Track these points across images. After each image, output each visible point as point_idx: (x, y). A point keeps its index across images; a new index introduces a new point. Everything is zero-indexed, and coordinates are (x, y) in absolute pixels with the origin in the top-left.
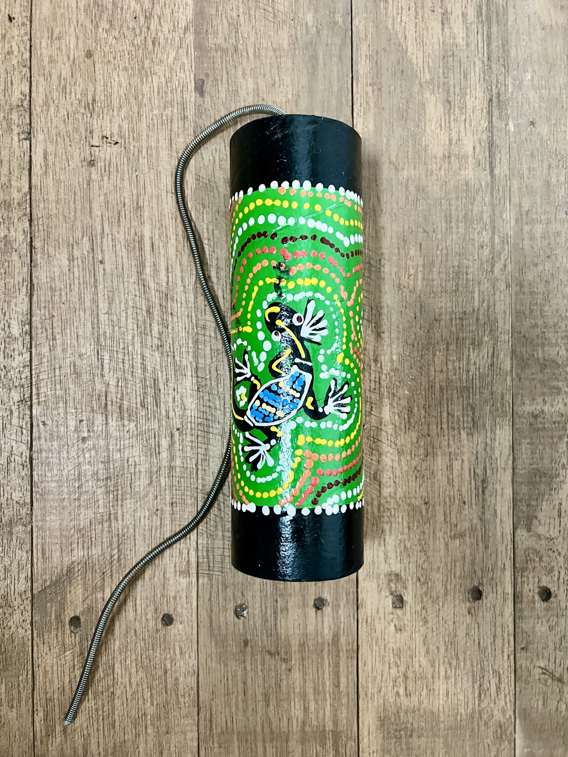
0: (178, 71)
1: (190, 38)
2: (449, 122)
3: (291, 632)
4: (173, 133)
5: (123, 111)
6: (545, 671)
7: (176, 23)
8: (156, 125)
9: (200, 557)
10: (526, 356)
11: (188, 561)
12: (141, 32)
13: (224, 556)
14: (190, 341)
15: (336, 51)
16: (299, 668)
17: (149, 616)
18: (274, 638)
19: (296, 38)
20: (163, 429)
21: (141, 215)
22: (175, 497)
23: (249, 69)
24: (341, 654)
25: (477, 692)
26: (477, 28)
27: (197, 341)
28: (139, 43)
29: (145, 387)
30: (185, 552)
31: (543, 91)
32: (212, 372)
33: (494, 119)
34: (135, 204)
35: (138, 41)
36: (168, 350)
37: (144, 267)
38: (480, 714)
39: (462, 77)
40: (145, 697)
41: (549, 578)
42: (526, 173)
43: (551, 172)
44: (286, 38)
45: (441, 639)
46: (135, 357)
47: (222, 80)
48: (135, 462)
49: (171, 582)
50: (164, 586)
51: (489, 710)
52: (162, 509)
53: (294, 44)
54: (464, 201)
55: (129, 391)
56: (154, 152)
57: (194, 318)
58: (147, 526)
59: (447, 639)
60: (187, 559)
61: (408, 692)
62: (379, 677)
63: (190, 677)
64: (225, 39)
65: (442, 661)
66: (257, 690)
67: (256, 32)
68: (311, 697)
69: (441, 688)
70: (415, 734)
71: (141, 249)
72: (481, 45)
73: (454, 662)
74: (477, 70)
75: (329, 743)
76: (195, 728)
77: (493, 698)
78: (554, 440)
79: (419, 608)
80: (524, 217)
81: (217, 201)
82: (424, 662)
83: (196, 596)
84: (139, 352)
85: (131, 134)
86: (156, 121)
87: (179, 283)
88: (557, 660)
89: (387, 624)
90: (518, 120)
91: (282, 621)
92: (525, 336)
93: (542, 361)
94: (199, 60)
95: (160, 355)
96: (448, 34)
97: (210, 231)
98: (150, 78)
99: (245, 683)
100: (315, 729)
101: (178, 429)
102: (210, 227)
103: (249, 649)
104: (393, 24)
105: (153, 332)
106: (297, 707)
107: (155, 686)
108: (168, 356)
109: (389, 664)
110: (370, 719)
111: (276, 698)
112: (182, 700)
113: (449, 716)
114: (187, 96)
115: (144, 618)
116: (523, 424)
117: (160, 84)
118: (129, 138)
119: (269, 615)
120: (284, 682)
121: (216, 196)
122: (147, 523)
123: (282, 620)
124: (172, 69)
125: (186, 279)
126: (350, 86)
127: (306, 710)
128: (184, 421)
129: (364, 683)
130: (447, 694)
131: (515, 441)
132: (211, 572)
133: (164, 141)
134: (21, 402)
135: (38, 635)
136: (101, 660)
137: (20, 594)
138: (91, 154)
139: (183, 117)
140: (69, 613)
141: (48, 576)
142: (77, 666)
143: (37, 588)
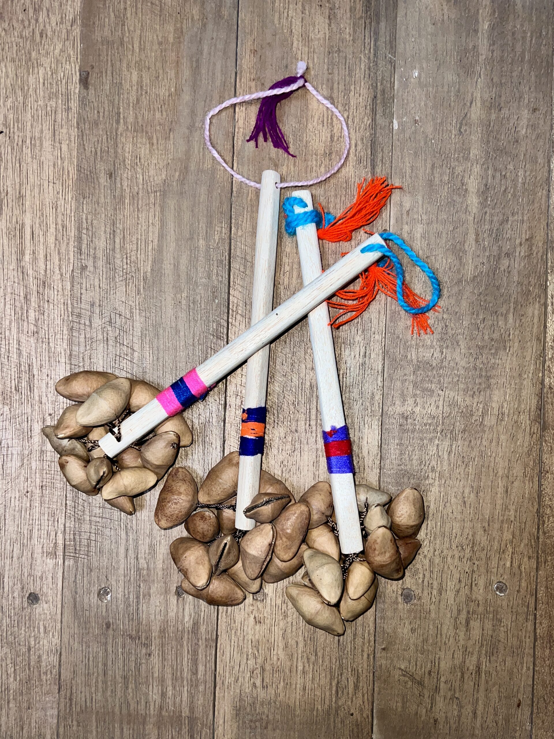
0: (64, 62)
1: (77, 31)
2: (331, 118)
3: (152, 617)
4: (57, 123)
5: (9, 101)
6: (405, 673)
7: (64, 16)
8: (40, 115)
9: (67, 540)
10: (399, 357)
11: (56, 543)
12: (29, 24)
13: (91, 540)
14: (65, 328)
15: (220, 46)
16: (158, 654)
17: (16, 594)
18: (135, 623)
19: (182, 32)
20: (35, 413)
21: (22, 204)
22: (45, 480)
23: (134, 62)
24: (200, 643)
25: (334, 689)
26: (365, 23)
27: (72, 329)
28: (27, 35)
29: (20, 372)
30: (53, 534)
31: (431, 89)
32: (86, 359)
33: (378, 116)
34: (18, 193)
35: (27, 33)
36: (44, 336)
37: (23, 253)
38: (337, 711)
39: (347, 73)
40: (9, 672)
41: (413, 581)
42: (408, 171)
43: (435, 172)
44: (172, 30)
45: (301, 634)
46: (11, 342)
47: (106, 72)
48: (8, 444)
49: (39, 561)
50: (31, 566)
51: (346, 708)
52: (32, 492)
53: (179, 38)
54: (343, 198)
55: (4, 374)
56: (38, 142)
57: (70, 306)
58: (17, 506)
59: (306, 636)
60: (54, 541)
61: (265, 684)
62: (237, 668)
63: (52, 656)
64: (112, 31)
65: (300, 656)
66: (117, 672)
67: (142, 26)
68: (169, 682)
69: (299, 682)
70: (270, 727)
71: (21, 237)
72: (367, 40)
73: (313, 658)
74: (363, 67)
75: (185, 730)
76: (55, 705)
77: (350, 696)
78: (425, 441)
79: (279, 602)
80: (405, 216)
81: (97, 191)
82: (282, 656)
83: (61, 578)
84: (15, 338)
85: (16, 125)
86: (40, 112)
87: (57, 271)
88: (418, 663)
89: (246, 616)
90: (402, 118)
91: (143, 607)
92: (398, 337)
93: (415, 361)
94: (85, 54)
95: (36, 341)
96: (335, 30)
97: (89, 221)
98: (36, 69)
99: (105, 665)
100: (172, 714)
101: (50, 415)
102: (89, 217)
103: (111, 632)
104: (280, 18)
105: (29, 318)
106: (155, 691)
107: (18, 663)
108: (42, 342)
109: (247, 655)
110: (226, 708)
111: (135, 681)
112: (44, 678)
113: (305, 710)
114: (71, 87)
115: (10, 596)
116: (393, 424)
117: (46, 75)
118: (14, 128)
119: (131, 600)
120: (143, 665)
121: (97, 187)
122: (17, 504)
123: (144, 605)
124: (57, 61)
125: (64, 267)
126: (233, 80)
127: (163, 695)
128: (56, 407)
129: (221, 672)
130: (304, 689)
131: (383, 441)
132: (77, 555)
133: (47, 132)
139: (67, 109)
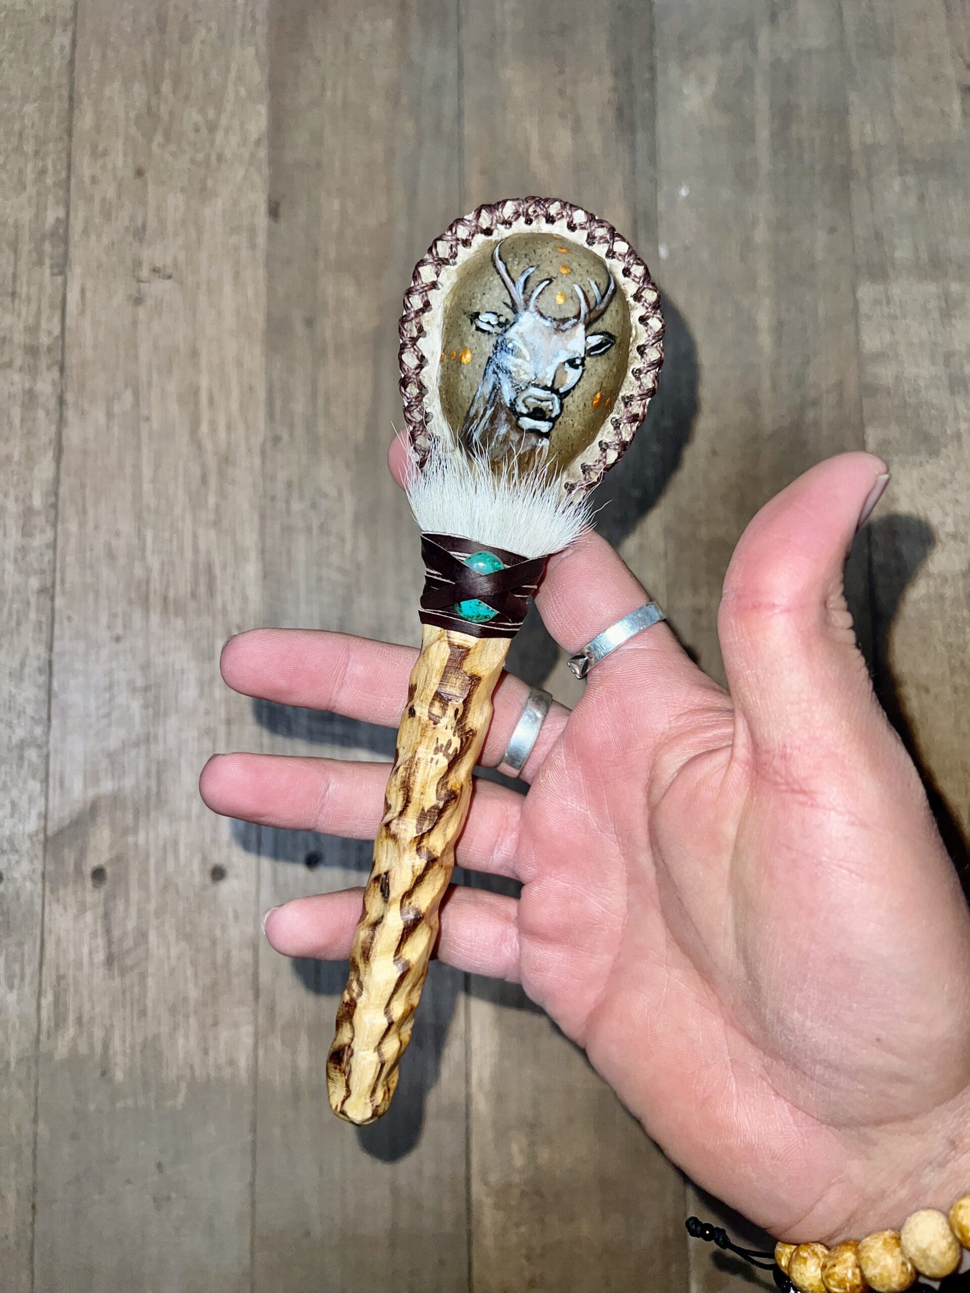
0: (249, 192)
7: (247, 137)
12: (203, 147)
14: (256, 516)
17: (195, 868)
20: (219, 626)
22: (232, 712)
29: (197, 572)
31: (702, 210)
35: (200, 156)
37: (199, 425)
44: (381, 151)
47: (301, 202)
50: (216, 828)
52: (215, 728)
56: (216, 286)
58: (195, 749)
63: (246, 950)
64: (306, 154)
71: (197, 404)
74: (617, 185)
76: (251, 1019)
83: (257, 842)
87: (243, 444)
90: (670, 244)
94: (275, 179)
98: (213, 200)
102: (284, 376)
112: (235, 980)
114: (257, 220)
118: (186, 271)
121: (292, 339)
122: (196, 746)
124: (241, 190)
128: (246, 617)
134: (42, 591)
135: (52, 891)
136: (131, 924)
137: (30, 837)
138: (139, 291)
139: (253, 246)
140: (92, 862)
141: (67, 812)
142: (100, 930)
143: (52, 828)
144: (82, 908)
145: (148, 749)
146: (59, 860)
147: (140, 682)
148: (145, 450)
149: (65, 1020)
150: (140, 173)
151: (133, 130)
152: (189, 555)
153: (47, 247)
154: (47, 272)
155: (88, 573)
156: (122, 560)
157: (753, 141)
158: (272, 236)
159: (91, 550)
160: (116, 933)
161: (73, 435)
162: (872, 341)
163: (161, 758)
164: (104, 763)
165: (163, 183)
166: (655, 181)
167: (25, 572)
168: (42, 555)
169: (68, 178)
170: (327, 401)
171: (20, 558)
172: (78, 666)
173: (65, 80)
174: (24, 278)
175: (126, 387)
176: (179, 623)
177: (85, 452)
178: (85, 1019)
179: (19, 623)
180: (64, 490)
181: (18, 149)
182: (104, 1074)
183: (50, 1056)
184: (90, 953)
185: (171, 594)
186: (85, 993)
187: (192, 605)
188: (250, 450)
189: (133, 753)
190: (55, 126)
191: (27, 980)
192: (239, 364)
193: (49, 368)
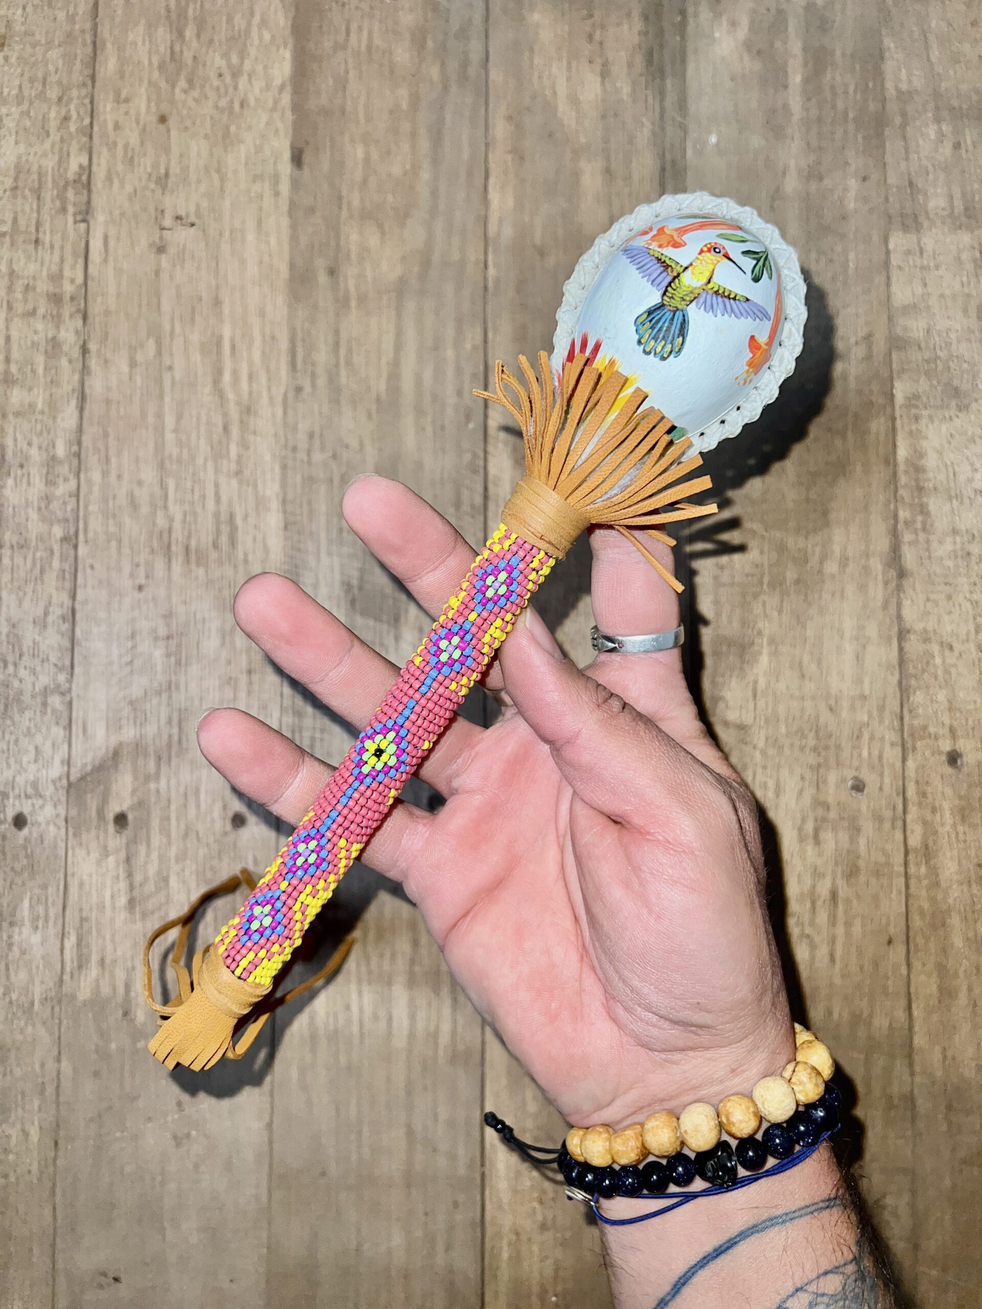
0: (271, 139)
1: (286, 99)
4: (263, 212)
5: (203, 186)
7: (270, 81)
12: (227, 93)
14: (277, 466)
15: (467, 114)
17: (215, 815)
19: (418, 97)
22: (253, 662)
23: (359, 135)
26: (647, 81)
28: (224, 105)
31: (732, 157)
34: (214, 298)
37: (222, 374)
44: (406, 95)
46: (207, 484)
47: (324, 149)
48: (204, 617)
52: (237, 678)
53: (415, 105)
55: (199, 527)
56: (239, 235)
57: (282, 438)
58: (217, 698)
64: (330, 99)
67: (367, 91)
71: (219, 353)
72: (650, 101)
74: (646, 133)
81: (315, 294)
84: (212, 480)
85: (211, 214)
86: (242, 198)
94: (297, 127)
95: (239, 483)
96: (609, 89)
97: (306, 331)
98: (236, 147)
102: (306, 325)
104: (540, 78)
105: (230, 454)
108: (248, 485)
114: (280, 167)
115: (209, 817)
117: (248, 154)
118: (209, 218)
121: (314, 288)
122: (217, 695)
124: (263, 136)
125: (274, 388)
126: (483, 154)
133: (251, 222)
134: (65, 539)
135: (75, 835)
136: (152, 870)
137: (54, 782)
138: (161, 238)
139: (277, 194)
140: (114, 808)
141: (89, 759)
142: (122, 876)
143: (75, 774)
144: (105, 852)
145: (170, 697)
146: (82, 805)
147: (162, 631)
148: (167, 399)
149: (88, 961)
150: (163, 119)
151: (156, 74)
152: (211, 504)
153: (70, 194)
154: (70, 219)
155: (111, 521)
156: (145, 510)
157: (786, 87)
158: (295, 184)
159: (114, 498)
160: (138, 878)
161: (96, 385)
162: (901, 294)
163: (183, 706)
164: (126, 711)
165: (186, 129)
166: (684, 128)
167: (48, 519)
168: (65, 503)
169: (91, 124)
170: (350, 350)
171: (43, 505)
172: (102, 614)
173: (88, 25)
174: (47, 226)
175: (148, 338)
176: (201, 571)
177: (108, 402)
178: (108, 961)
179: (42, 571)
180: (86, 440)
181: (41, 95)
182: (125, 1014)
183: (73, 997)
184: (112, 897)
185: (193, 543)
186: (108, 937)
187: (214, 555)
188: (271, 399)
189: (155, 701)
190: (78, 73)
191: (51, 923)
192: (262, 314)
193: (71, 316)
